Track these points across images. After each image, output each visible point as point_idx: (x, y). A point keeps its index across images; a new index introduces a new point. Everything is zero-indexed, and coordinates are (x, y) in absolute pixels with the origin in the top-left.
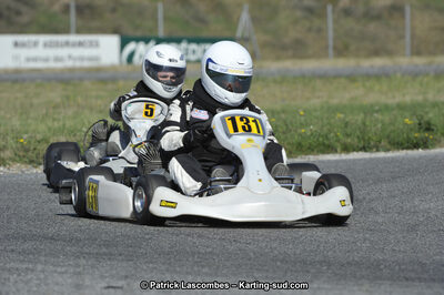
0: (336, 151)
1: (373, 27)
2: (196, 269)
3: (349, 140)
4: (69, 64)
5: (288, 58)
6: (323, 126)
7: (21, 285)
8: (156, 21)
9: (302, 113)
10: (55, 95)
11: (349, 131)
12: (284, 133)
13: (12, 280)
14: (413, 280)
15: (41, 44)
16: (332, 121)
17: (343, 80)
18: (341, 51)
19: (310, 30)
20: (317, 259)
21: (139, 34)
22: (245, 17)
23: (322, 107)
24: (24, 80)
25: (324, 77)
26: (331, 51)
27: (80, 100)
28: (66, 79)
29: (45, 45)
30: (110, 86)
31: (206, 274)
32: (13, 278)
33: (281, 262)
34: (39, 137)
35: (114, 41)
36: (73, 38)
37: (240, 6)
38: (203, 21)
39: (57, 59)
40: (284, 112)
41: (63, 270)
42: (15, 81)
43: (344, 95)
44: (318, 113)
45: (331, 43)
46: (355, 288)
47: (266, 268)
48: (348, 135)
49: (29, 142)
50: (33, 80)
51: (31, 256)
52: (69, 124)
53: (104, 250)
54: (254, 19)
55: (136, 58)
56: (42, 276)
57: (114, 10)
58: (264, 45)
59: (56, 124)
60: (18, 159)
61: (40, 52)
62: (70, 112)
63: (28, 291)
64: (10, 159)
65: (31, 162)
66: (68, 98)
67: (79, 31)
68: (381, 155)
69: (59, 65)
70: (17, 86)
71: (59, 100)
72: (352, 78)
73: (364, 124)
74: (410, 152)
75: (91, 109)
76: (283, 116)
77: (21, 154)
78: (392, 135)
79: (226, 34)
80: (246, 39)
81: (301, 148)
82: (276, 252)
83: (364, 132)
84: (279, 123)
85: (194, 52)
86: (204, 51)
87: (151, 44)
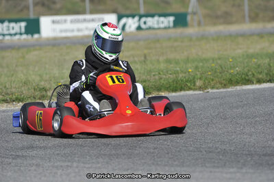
0: (253, 83)
4: (86, 33)
5: (221, 24)
6: (244, 68)
8: (138, 3)
9: (231, 60)
11: (260, 70)
12: (220, 73)
13: (59, 174)
15: (69, 22)
16: (250, 64)
17: (255, 37)
18: (254, 18)
19: (233, 6)
20: (244, 153)
21: (128, 12)
23: (243, 55)
24: (59, 45)
25: (243, 35)
26: (247, 19)
29: (71, 22)
31: (177, 165)
32: (59, 172)
33: (223, 156)
36: (88, 17)
38: (168, 3)
39: (79, 30)
40: (219, 59)
41: (90, 166)
42: (54, 45)
43: (256, 47)
44: (241, 59)
45: (247, 13)
47: (213, 160)
48: (261, 73)
50: (65, 44)
51: (69, 158)
53: (114, 152)
55: (127, 28)
56: (77, 170)
58: (206, 16)
61: (68, 26)
67: (92, 12)
69: (80, 34)
72: (261, 35)
73: (269, 65)
76: (219, 62)
79: (182, 10)
80: (194, 13)
81: (232, 82)
82: (219, 150)
83: (270, 71)
84: (217, 67)
85: (163, 22)
86: (169, 22)
87: (137, 18)
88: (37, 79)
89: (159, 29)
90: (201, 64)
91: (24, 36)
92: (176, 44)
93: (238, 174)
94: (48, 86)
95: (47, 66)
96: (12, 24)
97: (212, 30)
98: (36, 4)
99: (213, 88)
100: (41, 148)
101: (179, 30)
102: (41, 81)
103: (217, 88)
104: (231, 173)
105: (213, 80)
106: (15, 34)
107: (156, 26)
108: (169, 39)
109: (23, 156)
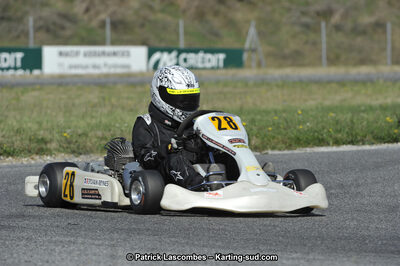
0: (328, 144)
1: (359, 40)
2: (211, 242)
3: (340, 135)
4: (105, 70)
5: (288, 66)
6: (317, 123)
7: (64, 256)
8: (178, 34)
9: (300, 112)
10: (93, 96)
11: (339, 128)
12: (285, 129)
14: (393, 252)
15: (81, 54)
16: (326, 119)
17: (334, 85)
18: (333, 60)
19: (306, 42)
20: (313, 235)
21: (163, 45)
22: (252, 31)
23: (317, 108)
24: (67, 84)
25: (319, 82)
26: (324, 60)
27: (113, 100)
28: (103, 83)
29: (85, 55)
30: (139, 89)
31: (219, 247)
32: (58, 249)
33: (283, 237)
34: (80, 131)
35: (142, 51)
36: (109, 49)
37: (248, 22)
38: (217, 35)
39: (95, 67)
40: (284, 111)
42: (60, 85)
43: (336, 98)
44: (314, 113)
45: (324, 53)
46: (345, 259)
48: (340, 131)
49: (72, 136)
50: (75, 84)
51: (73, 231)
52: (104, 120)
53: (134, 226)
54: (260, 34)
55: (161, 66)
56: (82, 248)
57: (142, 26)
58: (268, 55)
59: (94, 121)
60: (62, 149)
61: (81, 60)
62: (105, 111)
63: (71, 260)
64: (55, 149)
65: (73, 152)
66: (104, 99)
67: (114, 43)
68: (367, 147)
70: (61, 89)
71: (96, 100)
72: (341, 83)
73: (352, 121)
74: (390, 145)
75: (123, 108)
76: (284, 115)
77: (65, 146)
78: (376, 131)
79: (236, 46)
80: (253, 50)
81: (299, 142)
82: (278, 229)
83: (352, 128)
84: (281, 121)
85: (209, 60)
86: (218, 60)
87: (174, 54)
88: (35, 127)
89: (204, 69)
90: (259, 117)
91: (20, 72)
92: (226, 90)
93: (302, 261)
94: (48, 136)
95: (49, 111)
96: (5, 55)
97: (276, 73)
98: (37, 29)
99: (273, 148)
100: (34, 217)
101: (232, 72)
102: (39, 130)
103: (280, 150)
104: (293, 259)
105: (274, 138)
106: (8, 69)
107: (200, 65)
108: (217, 82)
109: (9, 227)
